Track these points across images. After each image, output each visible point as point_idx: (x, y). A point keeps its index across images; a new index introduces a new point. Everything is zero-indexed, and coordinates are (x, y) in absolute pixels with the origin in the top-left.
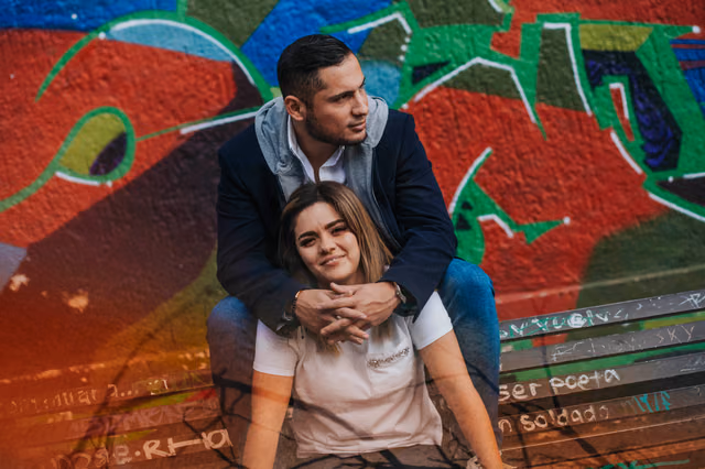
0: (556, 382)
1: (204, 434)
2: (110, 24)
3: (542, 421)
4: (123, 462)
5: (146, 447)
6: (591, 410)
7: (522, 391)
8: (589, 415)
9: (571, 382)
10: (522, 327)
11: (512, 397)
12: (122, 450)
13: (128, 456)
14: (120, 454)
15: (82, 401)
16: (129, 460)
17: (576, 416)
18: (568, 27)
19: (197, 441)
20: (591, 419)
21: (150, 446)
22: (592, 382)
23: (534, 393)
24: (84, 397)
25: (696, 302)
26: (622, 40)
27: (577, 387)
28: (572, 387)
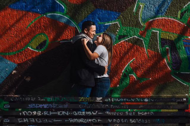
0: (139, 113)
1: (58, 112)
2: (47, 13)
3: (135, 121)
4: (39, 115)
5: (45, 112)
6: (146, 120)
7: (131, 114)
8: (146, 121)
9: (143, 113)
10: (134, 99)
11: (129, 115)
12: (39, 112)
13: (40, 114)
14: (39, 113)
15: (32, 100)
16: (40, 115)
17: (142, 121)
18: (158, 32)
19: (56, 113)
20: (146, 122)
21: (46, 112)
22: (147, 114)
23: (134, 114)
24: (32, 99)
25: (174, 100)
26: (171, 37)
27: (144, 115)
28: (143, 114)
